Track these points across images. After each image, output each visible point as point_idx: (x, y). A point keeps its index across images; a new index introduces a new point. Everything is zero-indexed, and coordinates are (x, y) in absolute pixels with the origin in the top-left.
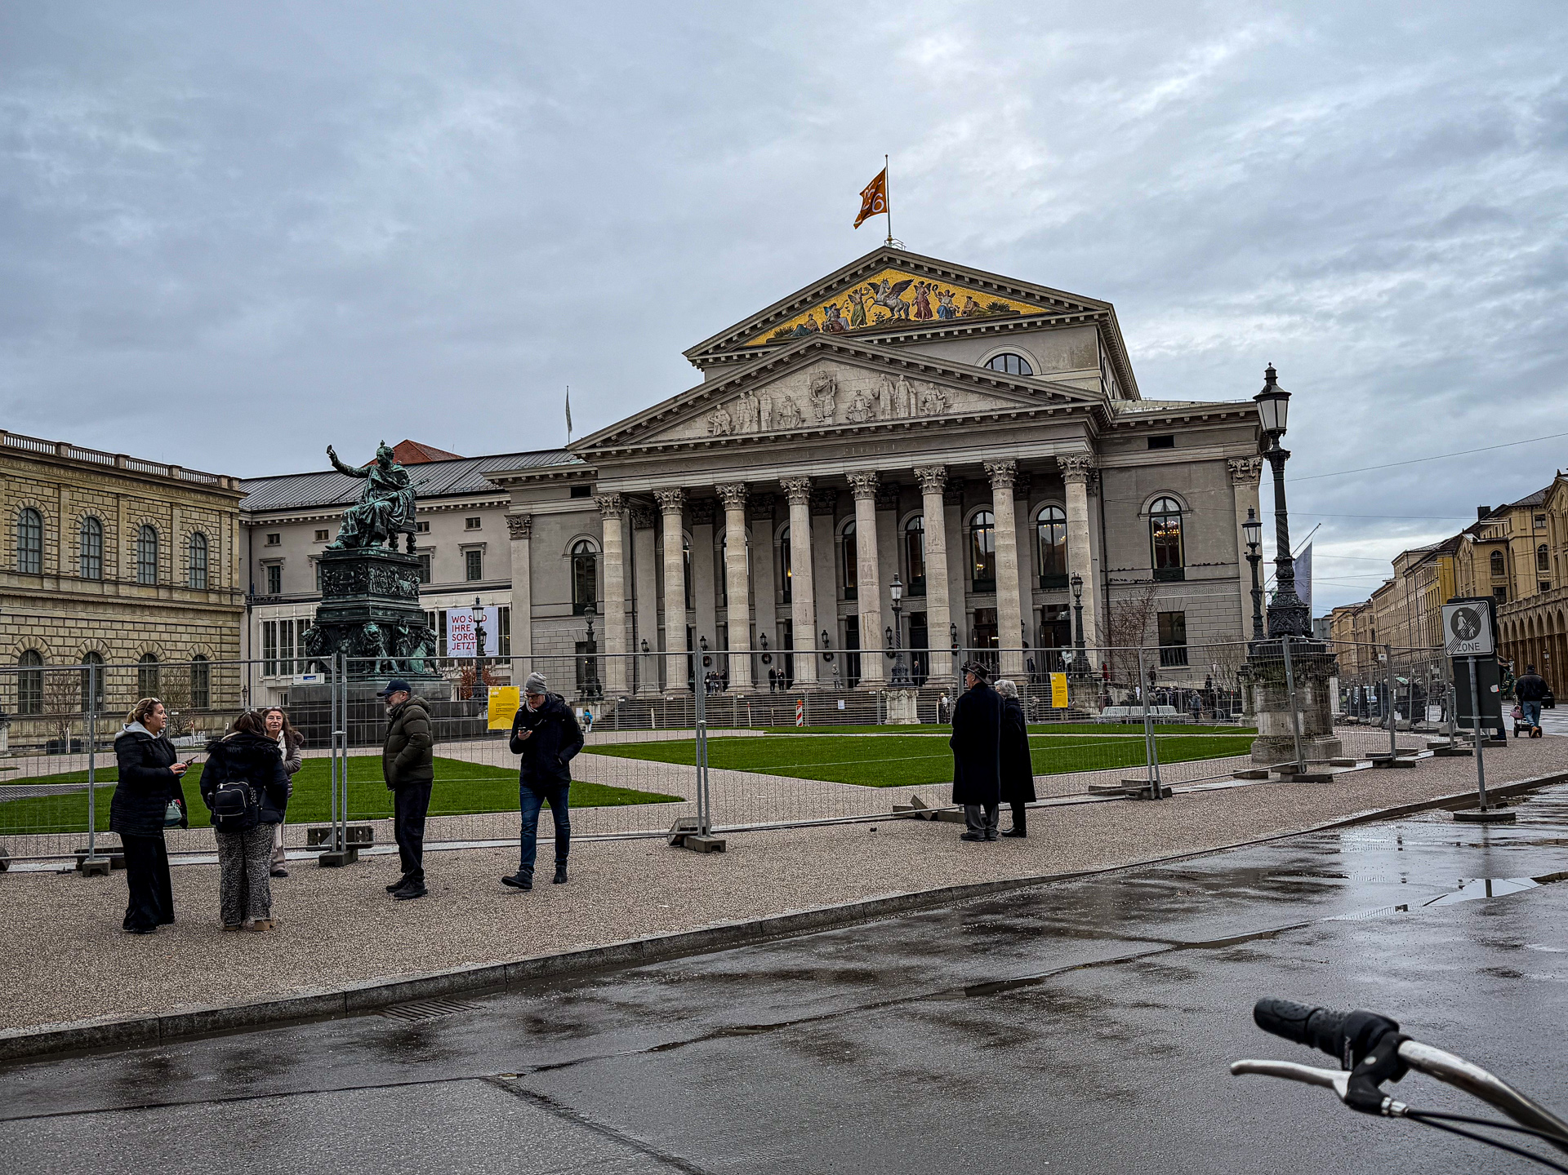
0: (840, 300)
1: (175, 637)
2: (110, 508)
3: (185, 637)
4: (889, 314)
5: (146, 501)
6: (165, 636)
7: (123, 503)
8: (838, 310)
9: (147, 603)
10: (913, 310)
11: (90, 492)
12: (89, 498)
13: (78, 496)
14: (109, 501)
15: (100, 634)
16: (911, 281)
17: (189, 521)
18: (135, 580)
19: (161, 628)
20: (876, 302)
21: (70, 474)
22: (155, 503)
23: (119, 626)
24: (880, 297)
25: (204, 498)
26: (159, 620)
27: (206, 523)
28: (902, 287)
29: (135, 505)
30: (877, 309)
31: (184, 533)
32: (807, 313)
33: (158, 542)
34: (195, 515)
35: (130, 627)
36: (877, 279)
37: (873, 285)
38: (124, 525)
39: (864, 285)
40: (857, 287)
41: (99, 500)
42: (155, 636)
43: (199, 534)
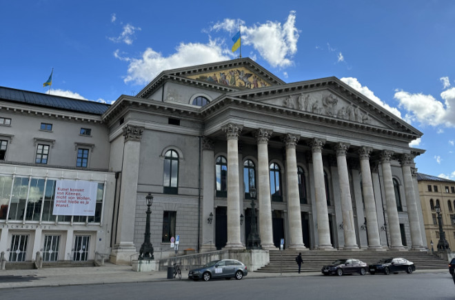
0: (227, 72)
4: (244, 84)
8: (225, 76)
10: (252, 86)
16: (251, 75)
20: (239, 78)
24: (241, 76)
28: (248, 76)
30: (239, 81)
32: (213, 73)
36: (240, 69)
37: (238, 71)
39: (235, 69)
40: (233, 70)
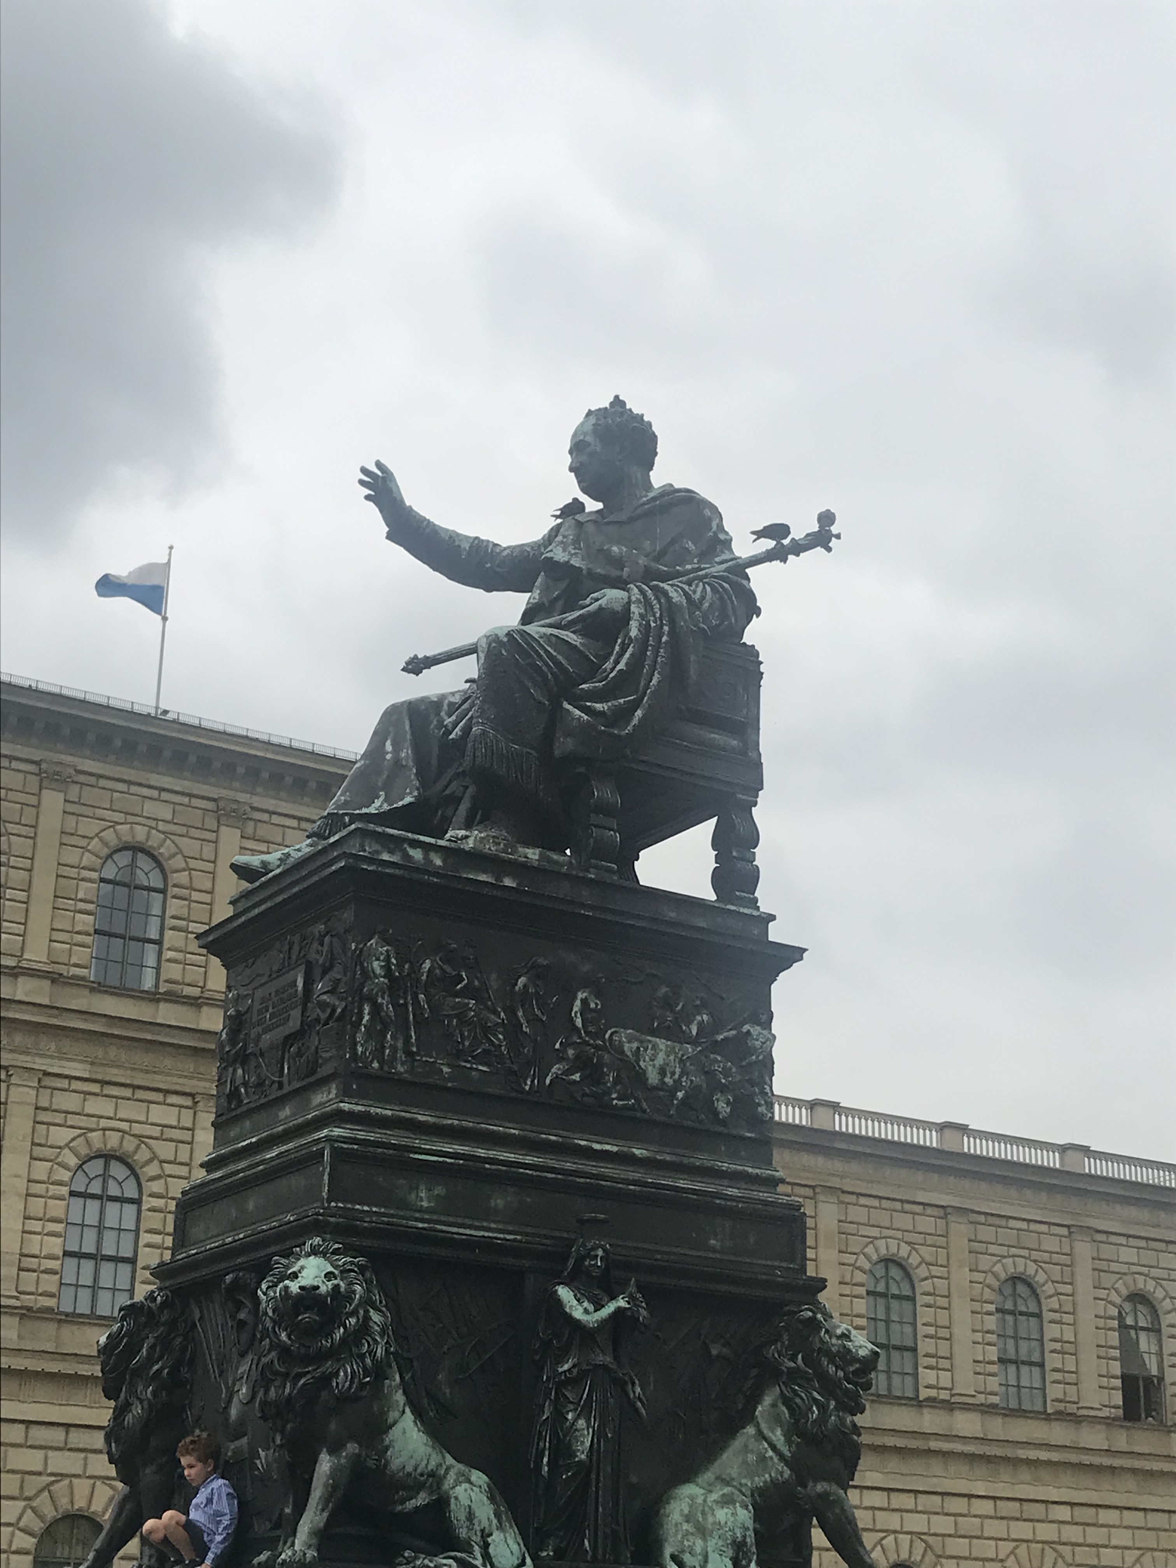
1: (1095, 1535)
2: (930, 1240)
3: (1122, 1538)
5: (1012, 1223)
6: (1072, 1533)
7: (960, 1229)
9: (1022, 1453)
11: (885, 1204)
12: (884, 1218)
13: (857, 1213)
14: (927, 1224)
15: (916, 1522)
17: (1115, 1267)
18: (995, 1400)
19: (1064, 1513)
21: (837, 1165)
22: (1033, 1227)
23: (957, 1505)
25: (1144, 1214)
26: (1053, 1494)
27: (1154, 1272)
29: (986, 1233)
31: (1103, 1294)
33: (1047, 1316)
34: (1128, 1254)
35: (987, 1507)
38: (962, 1276)
41: (904, 1221)
42: (1046, 1532)
43: (1138, 1298)
